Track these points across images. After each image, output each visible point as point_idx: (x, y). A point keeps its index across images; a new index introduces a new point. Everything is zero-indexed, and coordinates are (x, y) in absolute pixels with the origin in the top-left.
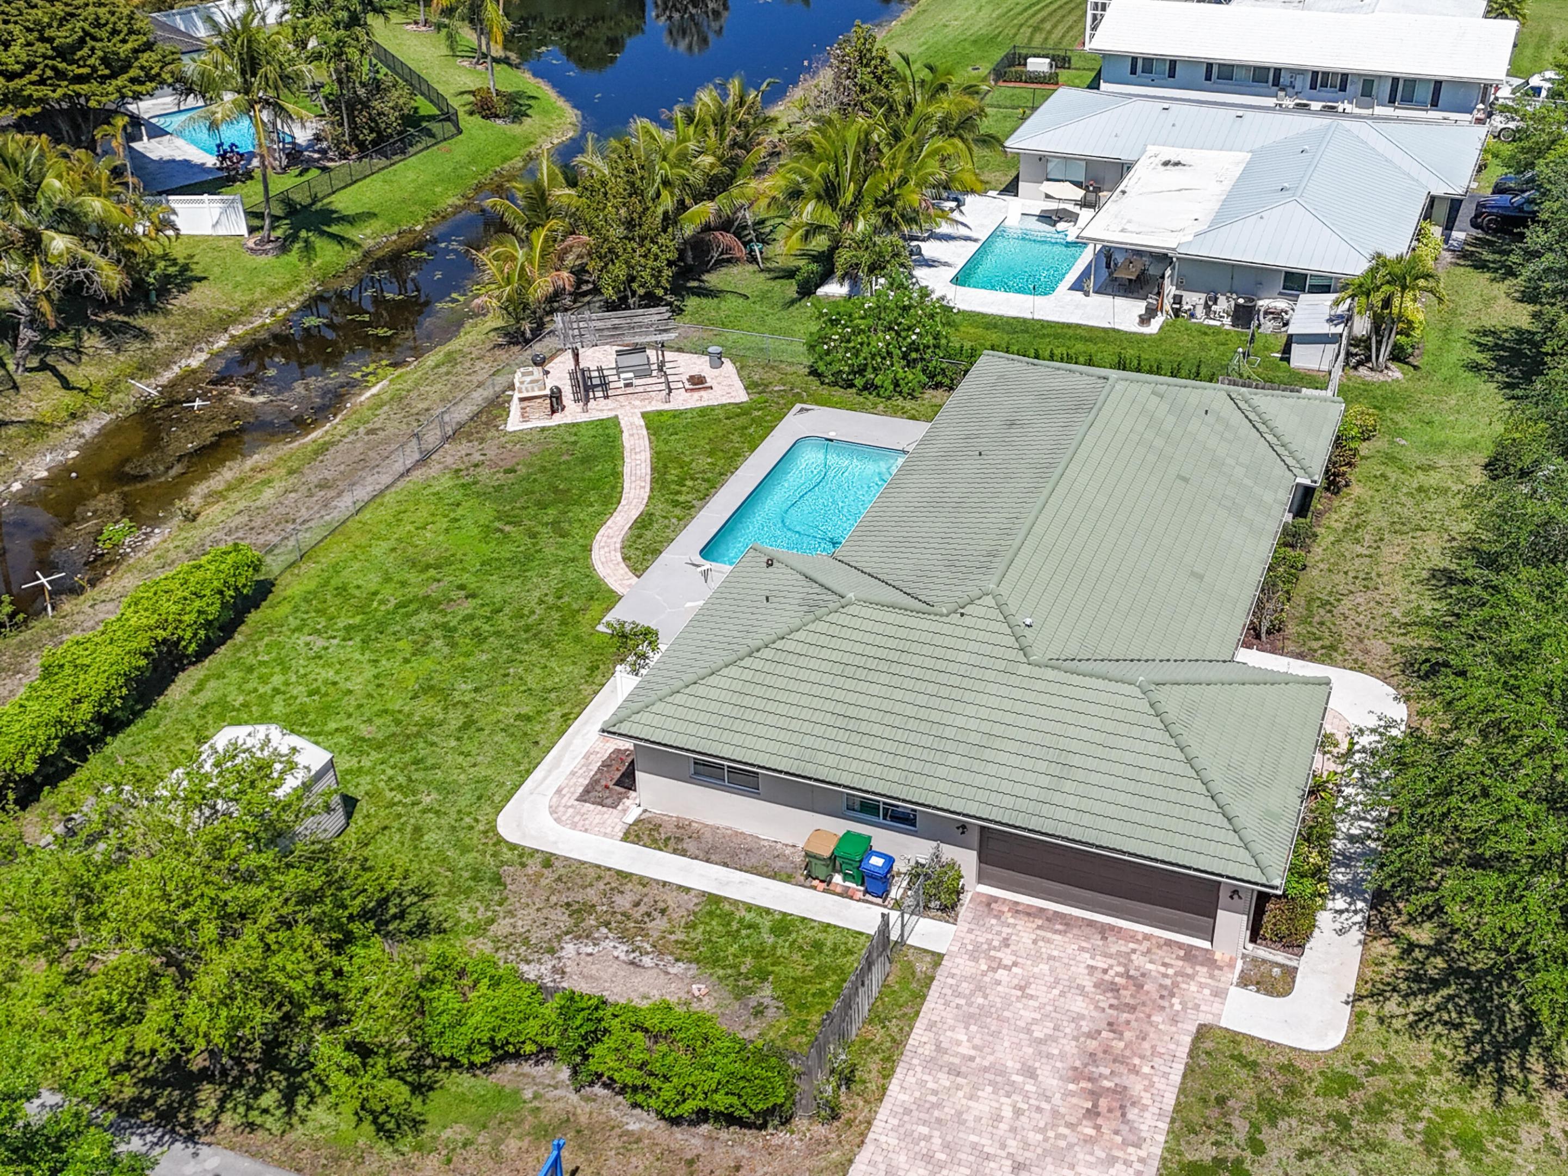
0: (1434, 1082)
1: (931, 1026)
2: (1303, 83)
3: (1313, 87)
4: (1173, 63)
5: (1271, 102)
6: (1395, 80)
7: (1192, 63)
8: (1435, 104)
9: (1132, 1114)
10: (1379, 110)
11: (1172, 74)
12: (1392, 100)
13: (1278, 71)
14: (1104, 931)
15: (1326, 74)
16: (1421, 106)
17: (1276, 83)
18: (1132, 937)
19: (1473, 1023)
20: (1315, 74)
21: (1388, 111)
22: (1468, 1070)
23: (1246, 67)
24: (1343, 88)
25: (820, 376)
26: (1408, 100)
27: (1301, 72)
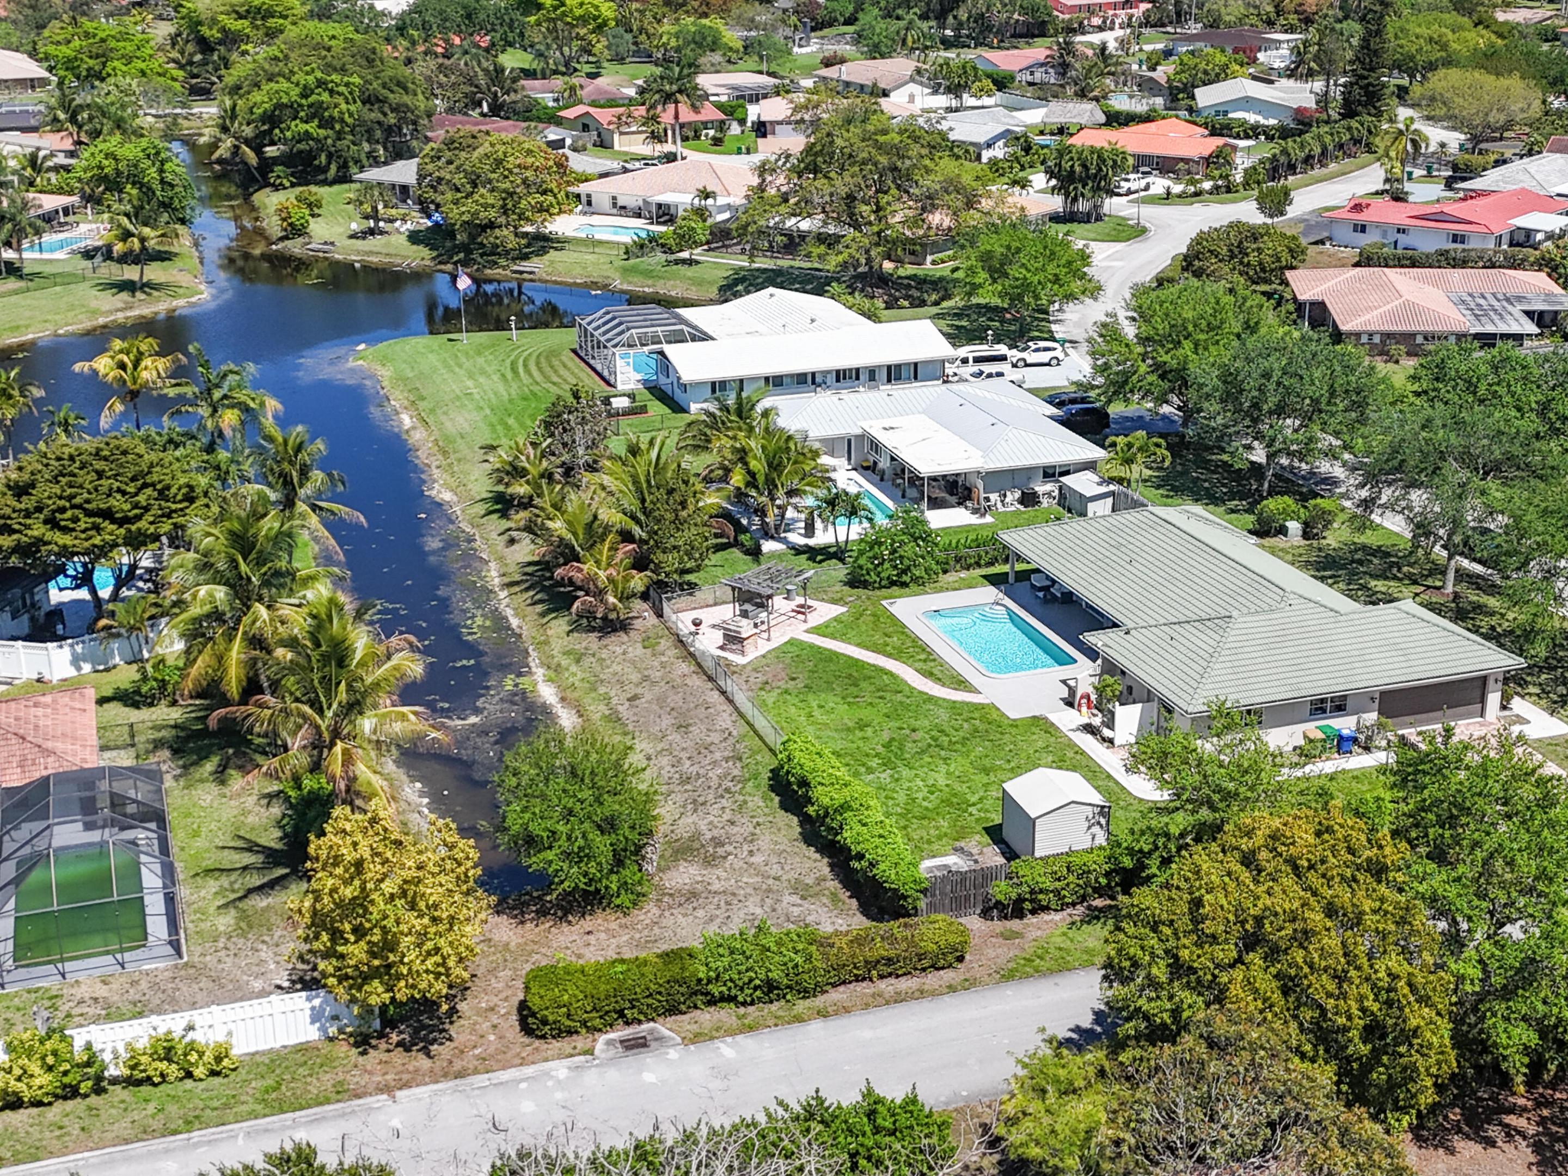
2: (831, 379)
3: (838, 380)
4: (741, 382)
5: (813, 395)
6: (889, 367)
8: (916, 377)
10: (882, 388)
12: (889, 381)
13: (813, 374)
15: (845, 370)
16: (908, 379)
17: (813, 382)
20: (838, 372)
21: (888, 387)
23: (791, 376)
24: (858, 378)
25: (865, 585)
26: (898, 378)
27: (829, 372)
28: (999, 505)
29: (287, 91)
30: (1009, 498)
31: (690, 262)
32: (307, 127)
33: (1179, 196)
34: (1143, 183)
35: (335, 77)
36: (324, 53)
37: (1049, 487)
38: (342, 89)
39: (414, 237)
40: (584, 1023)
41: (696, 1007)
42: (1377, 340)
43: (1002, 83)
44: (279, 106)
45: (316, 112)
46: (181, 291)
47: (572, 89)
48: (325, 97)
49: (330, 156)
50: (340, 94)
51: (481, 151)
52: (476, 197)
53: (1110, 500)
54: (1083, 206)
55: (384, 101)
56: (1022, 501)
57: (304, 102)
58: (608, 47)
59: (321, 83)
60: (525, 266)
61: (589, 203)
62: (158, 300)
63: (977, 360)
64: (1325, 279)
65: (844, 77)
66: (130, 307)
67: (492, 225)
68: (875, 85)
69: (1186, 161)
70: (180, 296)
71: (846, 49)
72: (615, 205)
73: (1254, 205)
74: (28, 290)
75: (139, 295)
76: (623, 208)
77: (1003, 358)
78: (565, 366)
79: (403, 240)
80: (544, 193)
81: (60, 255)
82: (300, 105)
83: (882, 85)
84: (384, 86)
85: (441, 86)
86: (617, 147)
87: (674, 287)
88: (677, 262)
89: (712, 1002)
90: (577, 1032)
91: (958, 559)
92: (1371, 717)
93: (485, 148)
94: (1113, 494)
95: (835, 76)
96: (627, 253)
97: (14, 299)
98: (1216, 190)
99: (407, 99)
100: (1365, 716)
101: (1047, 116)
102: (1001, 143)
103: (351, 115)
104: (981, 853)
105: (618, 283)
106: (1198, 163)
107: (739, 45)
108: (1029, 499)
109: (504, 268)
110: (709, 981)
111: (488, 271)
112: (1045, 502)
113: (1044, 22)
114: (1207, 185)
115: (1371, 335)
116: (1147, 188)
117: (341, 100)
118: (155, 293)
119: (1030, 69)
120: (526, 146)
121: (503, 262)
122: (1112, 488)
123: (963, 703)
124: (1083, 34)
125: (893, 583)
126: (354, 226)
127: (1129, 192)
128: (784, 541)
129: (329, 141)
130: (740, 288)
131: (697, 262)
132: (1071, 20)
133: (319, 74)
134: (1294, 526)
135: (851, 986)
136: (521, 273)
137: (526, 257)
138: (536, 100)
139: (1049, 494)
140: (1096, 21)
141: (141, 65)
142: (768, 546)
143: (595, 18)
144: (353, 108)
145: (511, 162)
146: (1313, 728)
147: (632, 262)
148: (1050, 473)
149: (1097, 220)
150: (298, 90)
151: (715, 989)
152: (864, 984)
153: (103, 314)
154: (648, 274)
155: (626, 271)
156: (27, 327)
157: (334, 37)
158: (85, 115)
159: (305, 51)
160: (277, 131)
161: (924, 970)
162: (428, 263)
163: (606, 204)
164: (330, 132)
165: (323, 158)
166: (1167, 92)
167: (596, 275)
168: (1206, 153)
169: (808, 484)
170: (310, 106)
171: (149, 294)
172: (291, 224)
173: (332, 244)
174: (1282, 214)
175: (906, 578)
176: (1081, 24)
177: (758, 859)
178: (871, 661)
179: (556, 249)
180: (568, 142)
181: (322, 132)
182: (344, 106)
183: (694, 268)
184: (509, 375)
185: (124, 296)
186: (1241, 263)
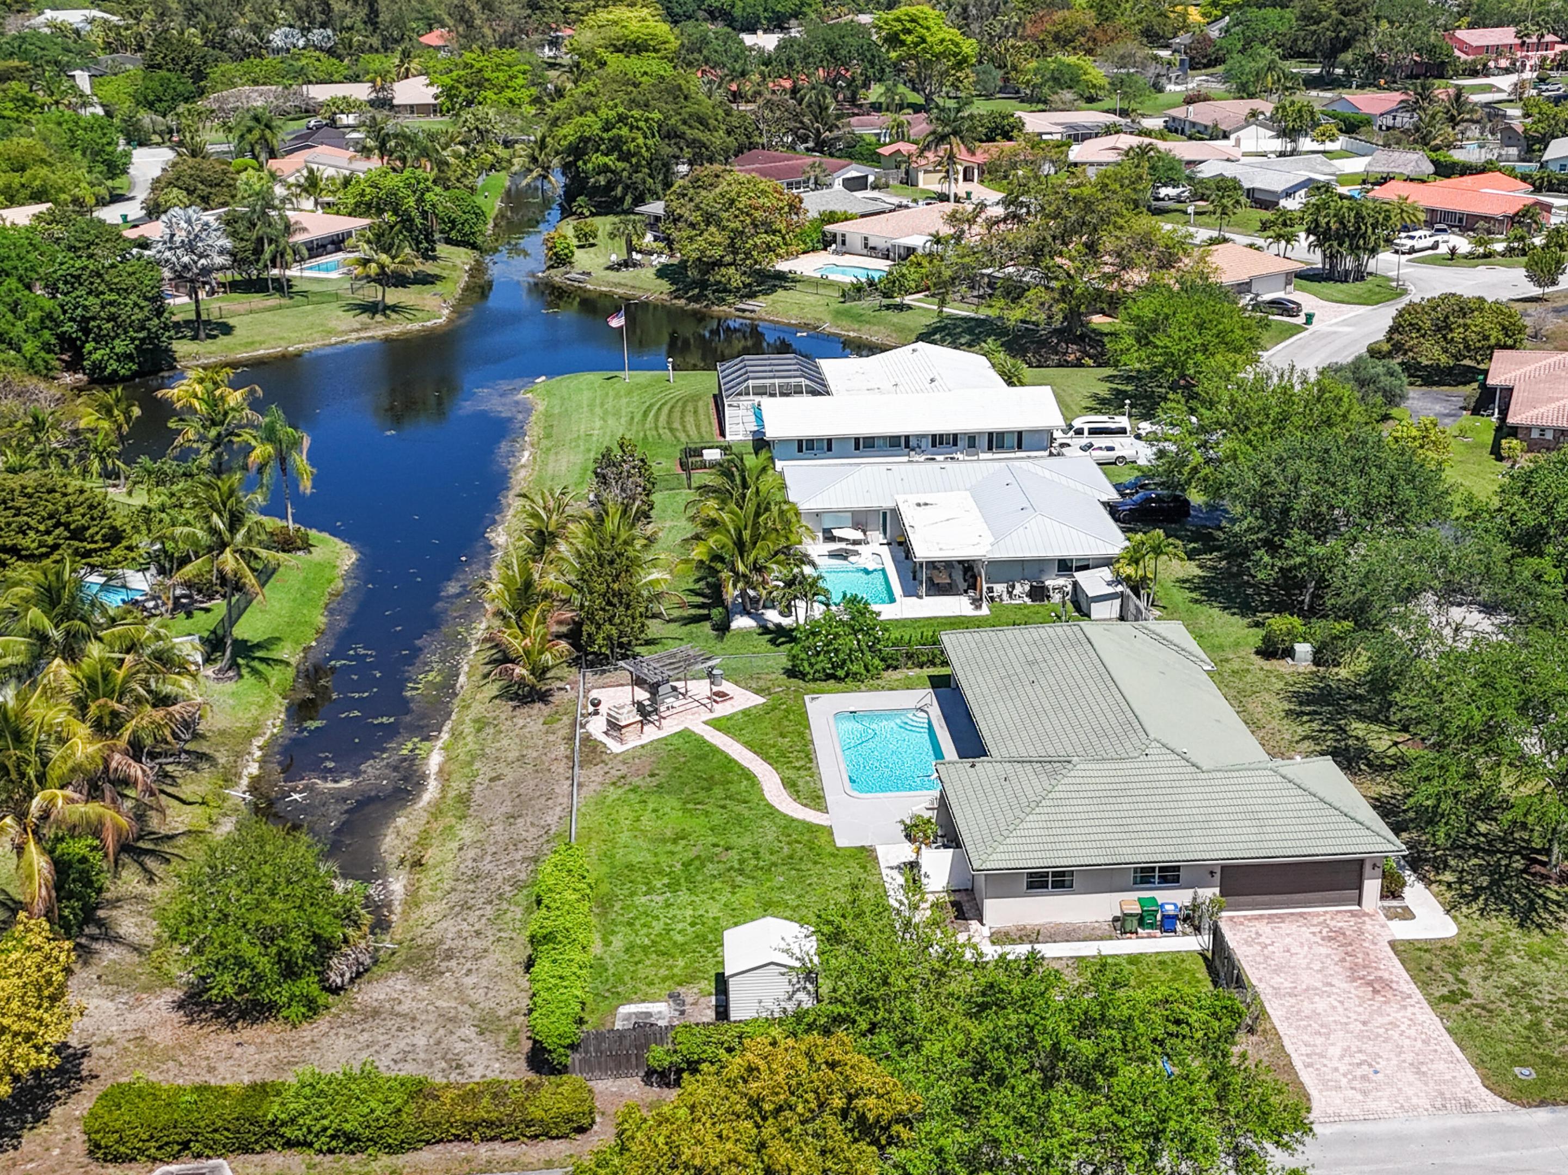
0: (1512, 935)
1: (1260, 980)
2: (928, 442)
3: (934, 445)
4: (830, 441)
5: (906, 459)
6: (991, 434)
7: (843, 439)
8: (1020, 447)
9: (1394, 986)
10: (982, 456)
11: (830, 449)
12: (990, 448)
13: (907, 438)
14: (1301, 915)
15: (941, 436)
16: (1011, 449)
17: (907, 446)
18: (1318, 915)
19: (1507, 908)
20: (934, 436)
21: (989, 456)
22: (1521, 925)
23: (884, 438)
24: (955, 444)
25: (803, 676)
26: (1001, 446)
27: (924, 436)
28: (1005, 596)
29: (592, 124)
30: (1018, 589)
31: (901, 308)
32: (606, 159)
33: (1466, 257)
34: (1429, 242)
35: (636, 113)
36: (630, 88)
37: (1061, 581)
38: (642, 124)
39: (662, 272)
40: (141, 1151)
41: (270, 1146)
42: (1549, 436)
43: (1351, 127)
44: (584, 140)
45: (616, 146)
46: (419, 315)
47: (900, 125)
48: (625, 131)
49: (627, 188)
50: (638, 128)
51: (718, 190)
52: (706, 235)
53: (1117, 602)
54: (1349, 263)
55: (682, 136)
56: (1030, 595)
57: (605, 135)
58: (976, 83)
59: (622, 119)
60: (750, 304)
61: (844, 243)
62: (395, 322)
63: (1093, 432)
64: (1527, 363)
65: (1191, 118)
66: (365, 328)
67: (719, 263)
68: (1216, 126)
69: (1487, 219)
70: (418, 320)
71: (1216, 87)
72: (866, 246)
73: (1523, 272)
74: (281, 307)
75: (379, 317)
76: (874, 248)
77: (1122, 431)
78: (695, 412)
79: (650, 273)
80: (774, 232)
81: (334, 275)
82: (602, 139)
83: (1223, 127)
84: (684, 122)
85: (766, 121)
86: (921, 185)
87: (878, 332)
88: (888, 307)
89: (289, 1144)
90: (135, 1159)
91: (910, 656)
92: (1209, 893)
93: (723, 187)
94: (1122, 594)
95: (1183, 116)
96: (843, 296)
97: (267, 315)
98: (1510, 251)
99: (704, 137)
100: (1200, 891)
101: (1370, 164)
102: (1302, 192)
103: (648, 149)
104: (695, 1004)
105: (828, 327)
106: (1501, 222)
107: (1105, 82)
108: (1039, 593)
109: (730, 306)
110: (284, 1124)
111: (715, 308)
112: (1056, 597)
113: (1443, 63)
114: (1499, 247)
115: (1543, 430)
116: (1435, 246)
117: (639, 135)
118: (394, 316)
119: (1392, 112)
120: (761, 186)
121: (731, 299)
122: (1120, 588)
123: (804, 823)
124: (1486, 76)
125: (829, 677)
126: (614, 258)
127: (1412, 250)
128: (758, 617)
129: (625, 174)
130: (937, 336)
131: (909, 307)
132: (1474, 61)
133: (621, 110)
134: (1303, 649)
135: (449, 1146)
136: (744, 311)
137: (752, 295)
138: (861, 136)
139: (1060, 589)
140: (1504, 63)
141: (509, 94)
142: (741, 622)
143: (955, 55)
144: (650, 142)
145: (743, 202)
146: (1130, 901)
147: (847, 304)
148: (1065, 566)
149: (1355, 280)
150: (600, 124)
151: (288, 1132)
152: (464, 1146)
153: (337, 334)
154: (858, 318)
155: (838, 314)
156: (261, 343)
157: (646, 73)
158: (393, 143)
159: (615, 86)
160: (580, 163)
161: (536, 1136)
162: (665, 297)
163: (858, 245)
164: (627, 165)
165: (620, 189)
166: (1523, 142)
167: (809, 317)
168: (1511, 212)
169: (776, 563)
170: (610, 140)
171: (388, 317)
172: (556, 254)
173: (589, 274)
174: (1554, 283)
175: (841, 673)
176: (1485, 65)
177: (469, 981)
178: (745, 763)
179: (785, 289)
180: (871, 179)
181: (620, 165)
182: (641, 141)
183: (903, 314)
184: (638, 417)
185: (365, 318)
186: (1444, 337)
